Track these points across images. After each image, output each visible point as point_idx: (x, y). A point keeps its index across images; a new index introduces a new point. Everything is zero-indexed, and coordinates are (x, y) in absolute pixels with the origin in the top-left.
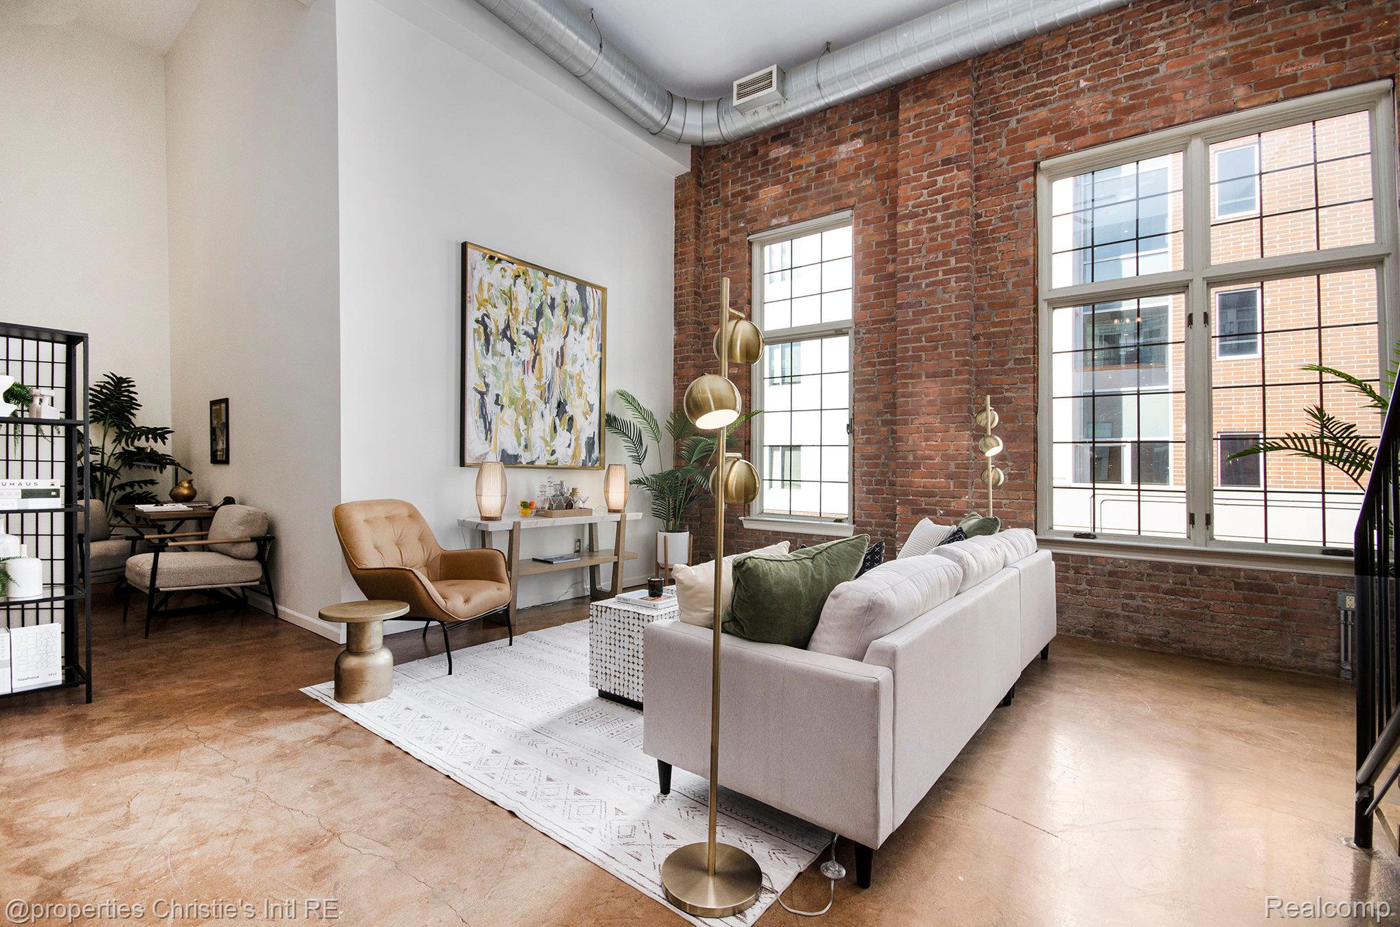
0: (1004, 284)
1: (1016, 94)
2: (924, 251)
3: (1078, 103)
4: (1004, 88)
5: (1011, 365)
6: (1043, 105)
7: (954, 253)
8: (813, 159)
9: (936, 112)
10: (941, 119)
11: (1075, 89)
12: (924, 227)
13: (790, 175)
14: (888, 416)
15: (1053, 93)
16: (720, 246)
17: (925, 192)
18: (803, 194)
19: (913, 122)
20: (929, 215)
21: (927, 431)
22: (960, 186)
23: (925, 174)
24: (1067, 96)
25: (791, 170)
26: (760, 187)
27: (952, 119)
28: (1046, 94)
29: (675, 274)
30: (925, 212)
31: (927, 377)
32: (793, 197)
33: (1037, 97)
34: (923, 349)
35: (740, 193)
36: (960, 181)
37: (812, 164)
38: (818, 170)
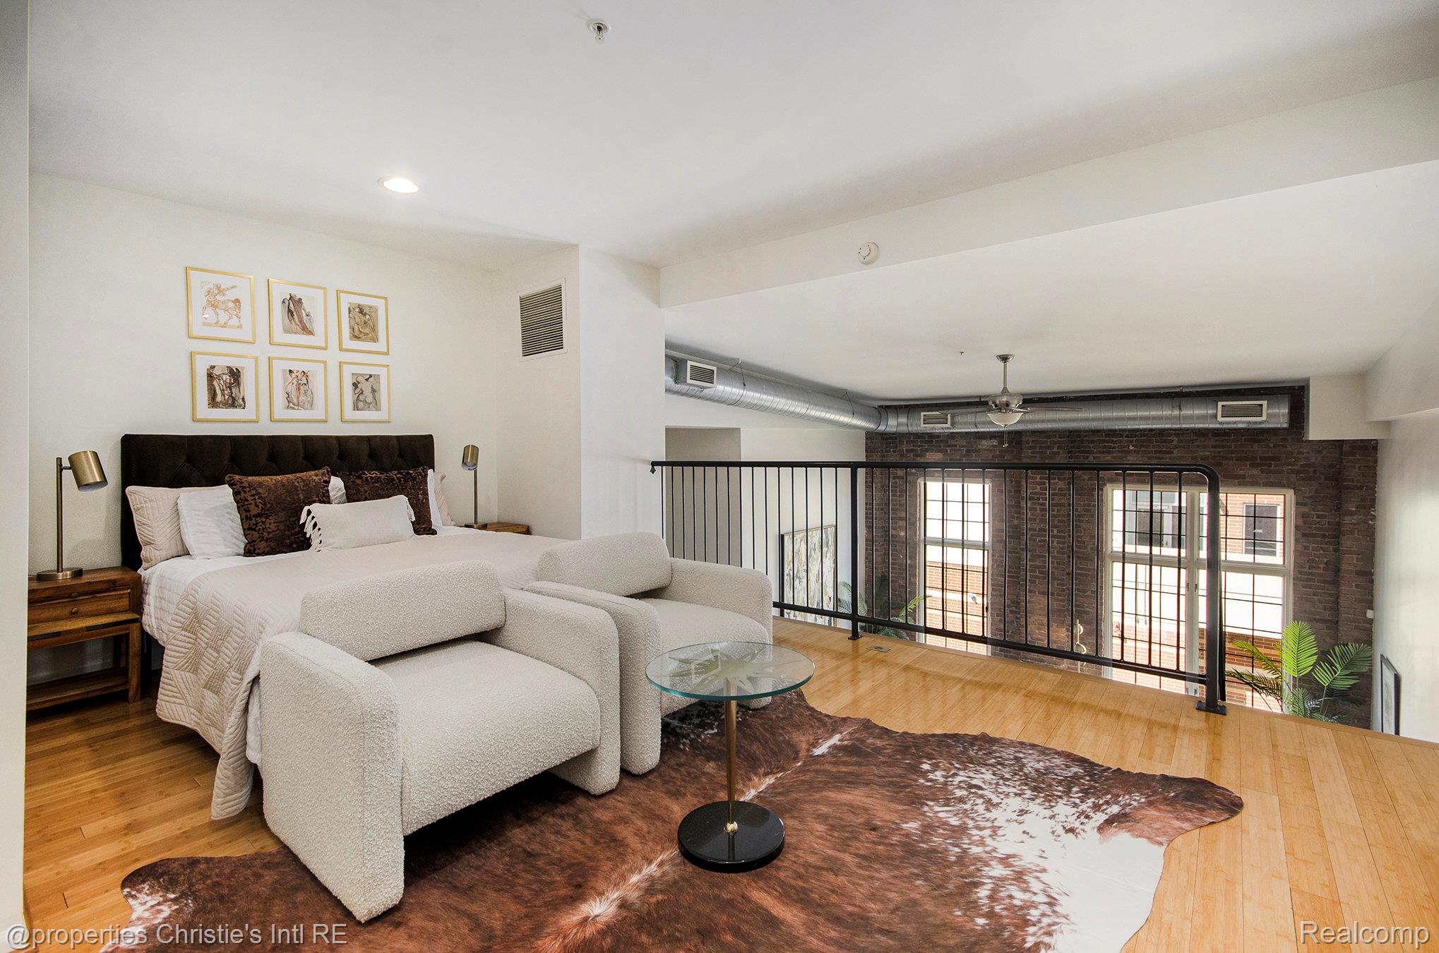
0: (1086, 548)
1: (1093, 442)
2: (1038, 521)
3: (1128, 458)
4: (1086, 436)
5: (1089, 593)
6: (1108, 452)
7: (1056, 527)
8: (965, 443)
9: (1046, 442)
10: (1049, 448)
11: (1126, 449)
12: (1038, 507)
13: (949, 449)
14: (1014, 608)
15: (1115, 448)
16: (898, 480)
17: (1038, 487)
19: (1030, 444)
20: (1041, 501)
21: (1039, 624)
22: (1060, 490)
23: (1038, 477)
24: (1122, 452)
25: (949, 446)
26: (927, 450)
27: (1055, 450)
28: (1110, 447)
29: (866, 494)
30: (1038, 499)
31: (1039, 593)
33: (1105, 447)
34: (1037, 577)
35: (912, 451)
36: (1059, 487)
37: (963, 446)
38: (967, 451)
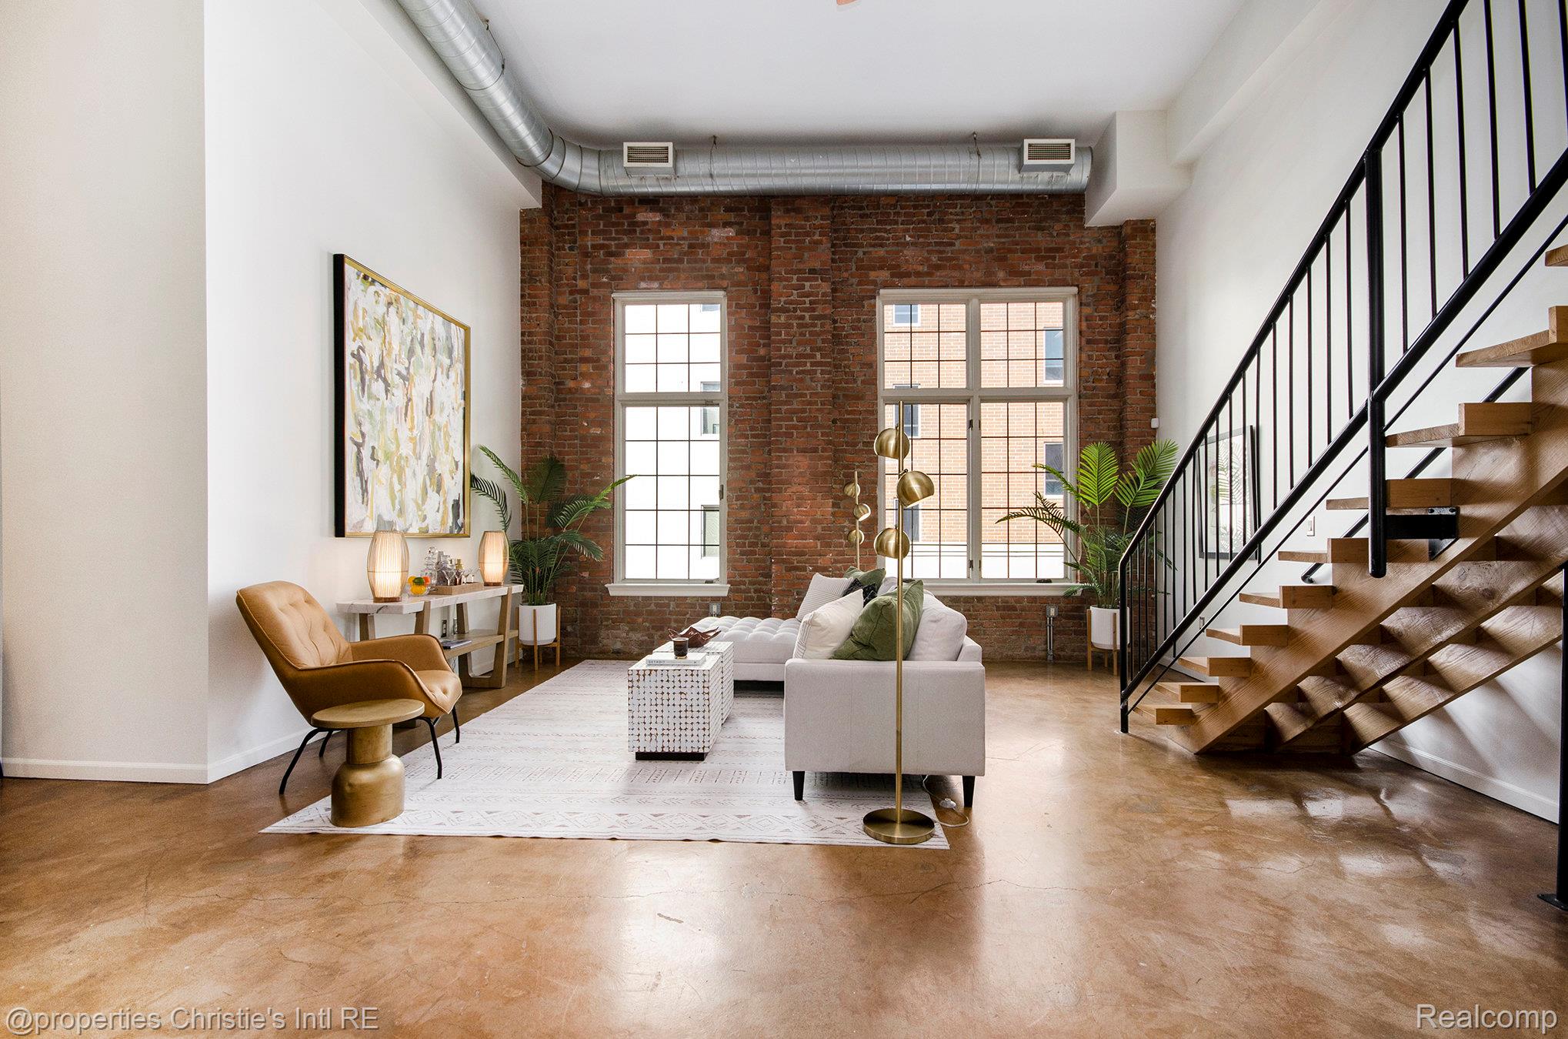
0: (855, 381)
1: (862, 231)
2: (794, 344)
3: (905, 252)
4: (852, 223)
5: (860, 446)
6: (881, 246)
7: (819, 349)
8: (686, 234)
9: (803, 227)
10: (807, 234)
11: (903, 241)
12: (795, 323)
13: (661, 243)
14: (760, 485)
15: (888, 239)
16: (578, 296)
17: (795, 292)
18: (675, 265)
19: (783, 230)
20: (799, 313)
21: (798, 499)
22: (824, 295)
23: (795, 277)
24: (897, 245)
25: (662, 239)
26: (626, 246)
27: (816, 237)
28: (883, 238)
29: (522, 318)
30: (795, 310)
31: (797, 452)
32: (664, 266)
33: (877, 238)
34: (794, 427)
35: (602, 246)
36: (823, 291)
37: (684, 238)
38: (691, 246)
